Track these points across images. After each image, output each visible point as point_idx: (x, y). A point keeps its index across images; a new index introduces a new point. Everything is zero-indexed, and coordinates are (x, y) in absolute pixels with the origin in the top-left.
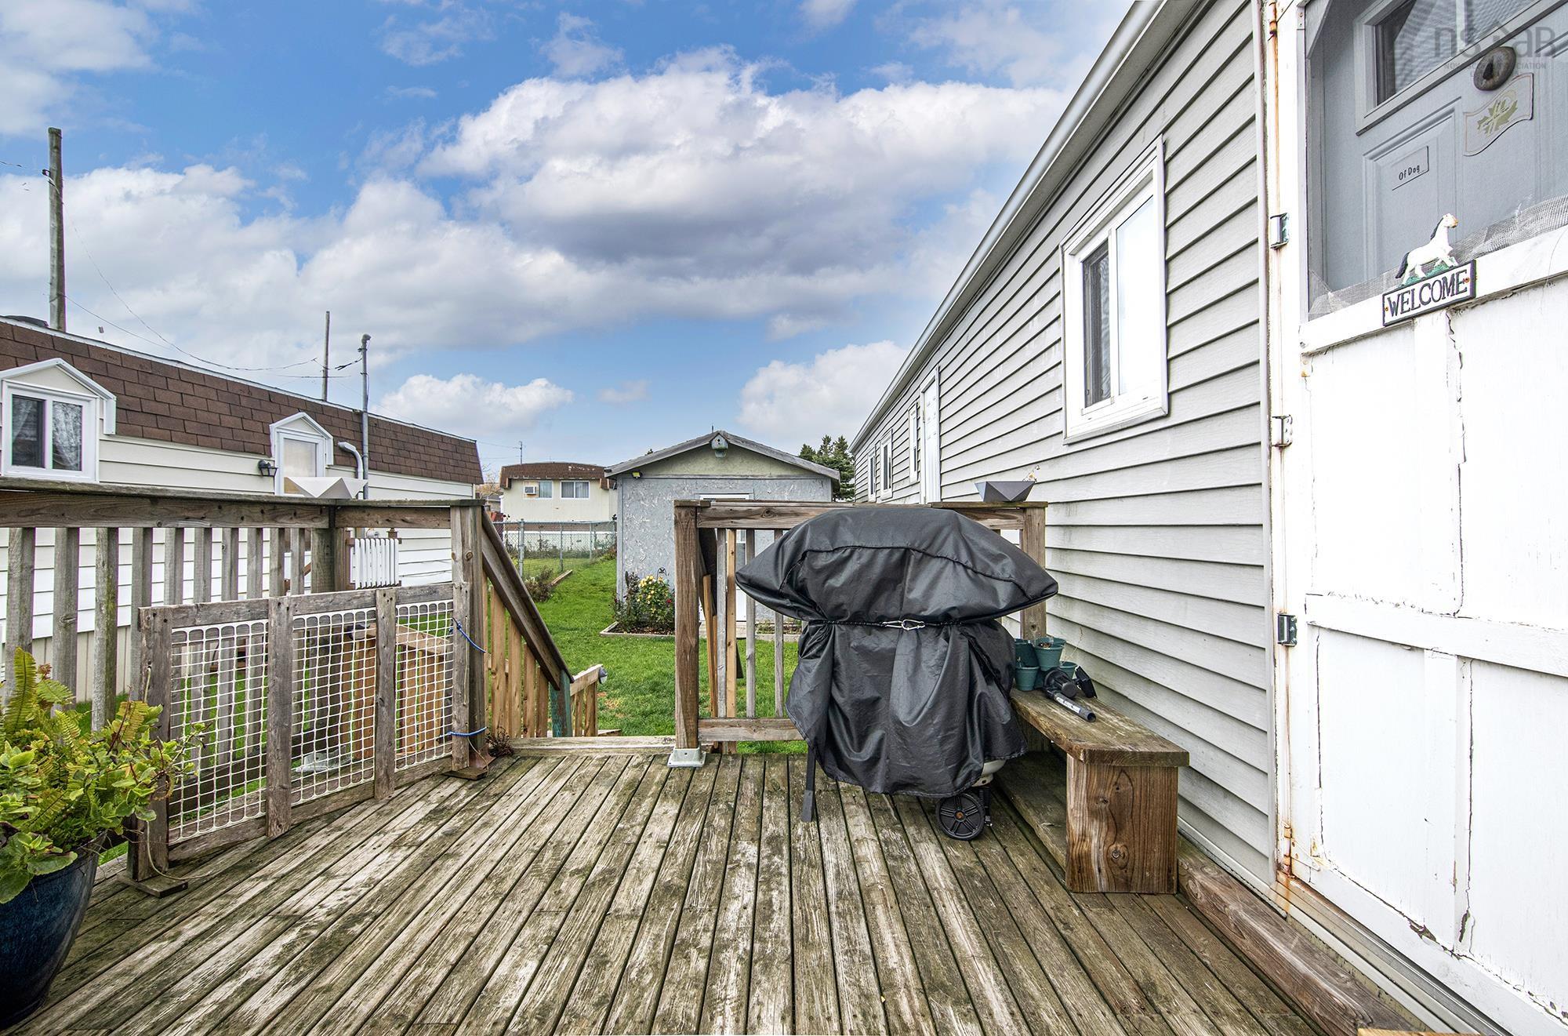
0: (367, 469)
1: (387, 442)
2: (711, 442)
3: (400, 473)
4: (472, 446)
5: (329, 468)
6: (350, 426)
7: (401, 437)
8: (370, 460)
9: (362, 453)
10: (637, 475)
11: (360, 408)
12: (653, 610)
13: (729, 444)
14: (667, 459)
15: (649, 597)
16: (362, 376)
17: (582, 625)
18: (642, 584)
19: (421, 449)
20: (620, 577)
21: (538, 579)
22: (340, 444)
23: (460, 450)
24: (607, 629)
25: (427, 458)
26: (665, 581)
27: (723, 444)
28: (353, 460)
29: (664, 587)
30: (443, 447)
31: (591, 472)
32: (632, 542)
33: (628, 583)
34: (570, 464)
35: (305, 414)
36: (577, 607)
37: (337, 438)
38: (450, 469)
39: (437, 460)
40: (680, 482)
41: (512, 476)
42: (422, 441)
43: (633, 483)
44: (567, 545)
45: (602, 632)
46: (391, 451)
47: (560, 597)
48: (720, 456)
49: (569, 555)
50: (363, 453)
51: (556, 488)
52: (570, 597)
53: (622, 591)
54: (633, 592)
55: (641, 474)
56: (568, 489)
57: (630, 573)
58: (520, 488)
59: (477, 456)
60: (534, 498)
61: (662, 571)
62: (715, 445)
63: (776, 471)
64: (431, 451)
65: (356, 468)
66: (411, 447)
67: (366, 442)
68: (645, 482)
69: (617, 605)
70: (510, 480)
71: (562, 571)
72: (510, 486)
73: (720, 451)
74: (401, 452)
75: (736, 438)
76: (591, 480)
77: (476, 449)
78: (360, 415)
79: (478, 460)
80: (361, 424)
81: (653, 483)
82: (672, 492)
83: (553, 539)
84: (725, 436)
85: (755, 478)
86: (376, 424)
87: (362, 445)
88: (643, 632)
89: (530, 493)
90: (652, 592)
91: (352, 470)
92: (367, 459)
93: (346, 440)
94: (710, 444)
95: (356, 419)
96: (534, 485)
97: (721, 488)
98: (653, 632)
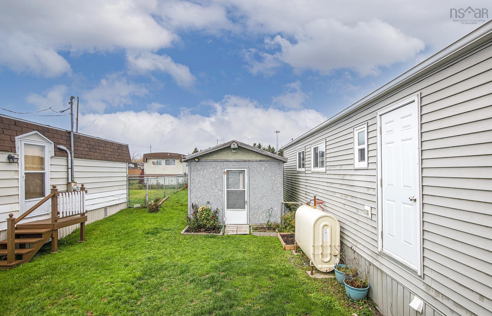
0: (73, 157)
1: (84, 145)
2: (230, 145)
3: (91, 159)
4: (127, 147)
5: (52, 157)
6: (64, 138)
7: (92, 143)
8: (75, 153)
9: (70, 149)
10: (197, 160)
11: (69, 130)
12: (205, 221)
13: (238, 146)
14: (210, 153)
15: (203, 216)
16: (70, 115)
17: (173, 227)
18: (200, 210)
19: (102, 148)
20: (189, 205)
21: (154, 202)
22: (58, 146)
23: (121, 149)
24: (184, 231)
25: (105, 152)
26: (210, 207)
27: (236, 146)
28: (65, 154)
29: (210, 211)
30: (113, 147)
31: (176, 156)
32: (195, 190)
33: (193, 208)
34: (168, 153)
35: (37, 132)
36: (171, 215)
37: (56, 144)
38: (116, 157)
39: (110, 153)
40: (216, 163)
41: (147, 157)
42: (102, 145)
43: (195, 163)
44: (167, 183)
45: (182, 233)
46: (86, 149)
47: (164, 210)
48: (234, 151)
49: (168, 187)
50: (71, 151)
51: (163, 162)
52: (167, 209)
53: (190, 212)
54: (196, 212)
55: (199, 160)
56: (168, 162)
57: (194, 204)
58: (150, 161)
59: (129, 151)
60: (155, 165)
61: (208, 203)
62: (232, 146)
63: (259, 158)
64: (107, 149)
65: (68, 157)
66: (97, 147)
67: (72, 145)
68: (201, 163)
69: (189, 219)
70: (146, 159)
71: (165, 197)
72: (146, 161)
73: (234, 149)
74: (91, 150)
75: (241, 143)
76: (176, 159)
77: (128, 148)
78: (69, 133)
79: (129, 152)
80: (70, 137)
81: (204, 163)
82: (212, 167)
83: (161, 181)
84: (236, 143)
85: (249, 161)
86: (78, 137)
87: (71, 147)
88: (200, 231)
89: (154, 163)
90: (205, 213)
91: (66, 158)
92: (73, 153)
93: (62, 144)
94: (230, 146)
95: (67, 135)
96: (155, 161)
97: (234, 166)
98: (205, 231)
